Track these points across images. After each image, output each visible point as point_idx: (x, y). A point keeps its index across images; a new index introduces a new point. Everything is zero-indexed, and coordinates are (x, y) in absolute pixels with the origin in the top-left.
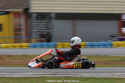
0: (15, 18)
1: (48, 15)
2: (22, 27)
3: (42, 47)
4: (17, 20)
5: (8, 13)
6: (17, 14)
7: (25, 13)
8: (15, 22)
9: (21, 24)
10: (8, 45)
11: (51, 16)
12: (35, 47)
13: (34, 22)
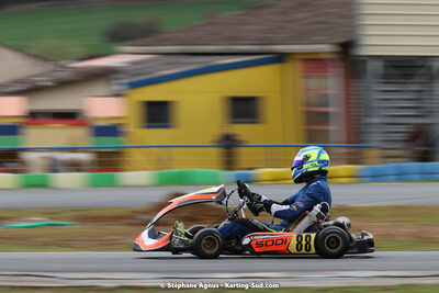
0: (308, 74)
1: (421, 67)
2: (330, 109)
3: (401, 176)
4: (314, 83)
5: (280, 58)
6: (314, 63)
7: (342, 59)
8: (307, 90)
9: (326, 96)
10: (281, 173)
11: (430, 68)
12: (376, 177)
13: (375, 90)
